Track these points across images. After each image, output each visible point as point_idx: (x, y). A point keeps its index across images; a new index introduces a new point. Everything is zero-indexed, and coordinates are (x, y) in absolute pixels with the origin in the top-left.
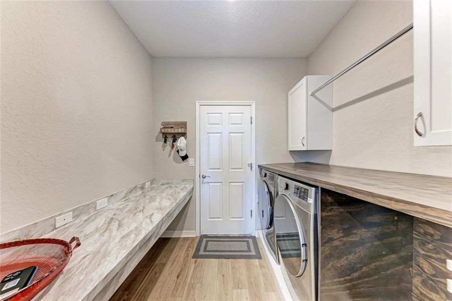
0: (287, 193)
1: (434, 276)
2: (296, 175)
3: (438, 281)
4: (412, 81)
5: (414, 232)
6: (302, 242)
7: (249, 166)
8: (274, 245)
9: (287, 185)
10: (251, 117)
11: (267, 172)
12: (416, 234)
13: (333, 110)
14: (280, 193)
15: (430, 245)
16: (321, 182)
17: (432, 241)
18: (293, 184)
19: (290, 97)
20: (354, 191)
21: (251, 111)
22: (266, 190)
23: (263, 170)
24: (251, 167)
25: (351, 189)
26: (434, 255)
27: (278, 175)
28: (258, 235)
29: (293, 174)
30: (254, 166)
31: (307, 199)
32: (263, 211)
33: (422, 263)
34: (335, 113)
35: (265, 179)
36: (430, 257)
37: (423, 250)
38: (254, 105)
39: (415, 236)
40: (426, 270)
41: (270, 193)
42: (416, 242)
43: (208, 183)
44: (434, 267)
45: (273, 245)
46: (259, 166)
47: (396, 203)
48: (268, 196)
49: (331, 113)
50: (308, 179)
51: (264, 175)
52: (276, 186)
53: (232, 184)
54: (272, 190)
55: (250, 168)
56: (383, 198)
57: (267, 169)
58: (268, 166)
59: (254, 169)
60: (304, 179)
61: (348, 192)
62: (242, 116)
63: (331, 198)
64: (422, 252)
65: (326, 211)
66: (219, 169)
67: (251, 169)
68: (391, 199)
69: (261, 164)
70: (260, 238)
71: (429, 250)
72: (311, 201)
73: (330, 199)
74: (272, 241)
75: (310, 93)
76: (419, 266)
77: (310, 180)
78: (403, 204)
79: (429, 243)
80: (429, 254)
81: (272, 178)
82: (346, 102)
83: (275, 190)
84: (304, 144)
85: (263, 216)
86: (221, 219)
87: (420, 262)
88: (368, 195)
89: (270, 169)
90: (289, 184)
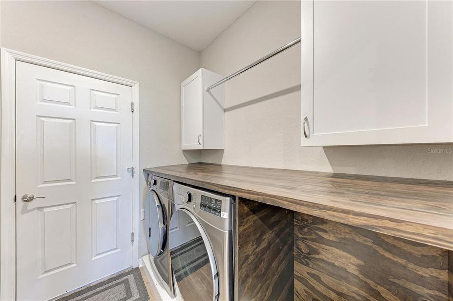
0: (190, 206)
1: (309, 254)
2: (202, 182)
3: (311, 257)
4: (300, 89)
5: (295, 220)
6: (214, 273)
7: (128, 171)
8: (167, 271)
9: (190, 195)
10: (132, 103)
11: (157, 178)
12: (296, 222)
13: (225, 111)
14: (177, 208)
15: (306, 229)
16: (241, 190)
17: (307, 226)
18: (198, 194)
19: (183, 89)
20: (291, 202)
21: (132, 94)
22: (157, 203)
23: (150, 175)
24: (133, 172)
25: (286, 199)
26: (309, 237)
27: (174, 181)
28: (143, 263)
29: (199, 181)
30: (136, 170)
31: (220, 212)
32: (150, 229)
33: (301, 246)
34: (227, 114)
35: (154, 188)
36: (306, 239)
37: (301, 234)
38: (136, 88)
39: (295, 223)
40: (303, 251)
41: (162, 206)
42: (296, 229)
43: (40, 208)
44: (308, 246)
45: (165, 272)
46: (144, 170)
47: (354, 217)
48: (159, 212)
49: (223, 112)
50: (221, 188)
51: (152, 182)
52: (171, 197)
53: (97, 201)
54: (166, 201)
55: (130, 173)
56: (335, 211)
57: (158, 174)
58: (157, 170)
59: (136, 175)
60: (217, 188)
61: (283, 204)
62: (116, 98)
63: (248, 207)
64: (301, 236)
65: (243, 224)
66: (69, 180)
67: (133, 176)
68: (347, 212)
69: (147, 167)
70: (145, 266)
71: (305, 234)
72: (225, 215)
73: (246, 208)
74: (163, 265)
75: (206, 88)
76: (299, 248)
77: (224, 189)
78: (365, 218)
79: (305, 227)
80: (305, 236)
81: (166, 186)
82: (238, 104)
83: (169, 201)
84: (200, 143)
85: (150, 236)
86: (75, 265)
87: (299, 245)
88: (314, 207)
89: (162, 174)
90: (192, 194)
